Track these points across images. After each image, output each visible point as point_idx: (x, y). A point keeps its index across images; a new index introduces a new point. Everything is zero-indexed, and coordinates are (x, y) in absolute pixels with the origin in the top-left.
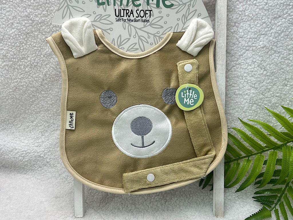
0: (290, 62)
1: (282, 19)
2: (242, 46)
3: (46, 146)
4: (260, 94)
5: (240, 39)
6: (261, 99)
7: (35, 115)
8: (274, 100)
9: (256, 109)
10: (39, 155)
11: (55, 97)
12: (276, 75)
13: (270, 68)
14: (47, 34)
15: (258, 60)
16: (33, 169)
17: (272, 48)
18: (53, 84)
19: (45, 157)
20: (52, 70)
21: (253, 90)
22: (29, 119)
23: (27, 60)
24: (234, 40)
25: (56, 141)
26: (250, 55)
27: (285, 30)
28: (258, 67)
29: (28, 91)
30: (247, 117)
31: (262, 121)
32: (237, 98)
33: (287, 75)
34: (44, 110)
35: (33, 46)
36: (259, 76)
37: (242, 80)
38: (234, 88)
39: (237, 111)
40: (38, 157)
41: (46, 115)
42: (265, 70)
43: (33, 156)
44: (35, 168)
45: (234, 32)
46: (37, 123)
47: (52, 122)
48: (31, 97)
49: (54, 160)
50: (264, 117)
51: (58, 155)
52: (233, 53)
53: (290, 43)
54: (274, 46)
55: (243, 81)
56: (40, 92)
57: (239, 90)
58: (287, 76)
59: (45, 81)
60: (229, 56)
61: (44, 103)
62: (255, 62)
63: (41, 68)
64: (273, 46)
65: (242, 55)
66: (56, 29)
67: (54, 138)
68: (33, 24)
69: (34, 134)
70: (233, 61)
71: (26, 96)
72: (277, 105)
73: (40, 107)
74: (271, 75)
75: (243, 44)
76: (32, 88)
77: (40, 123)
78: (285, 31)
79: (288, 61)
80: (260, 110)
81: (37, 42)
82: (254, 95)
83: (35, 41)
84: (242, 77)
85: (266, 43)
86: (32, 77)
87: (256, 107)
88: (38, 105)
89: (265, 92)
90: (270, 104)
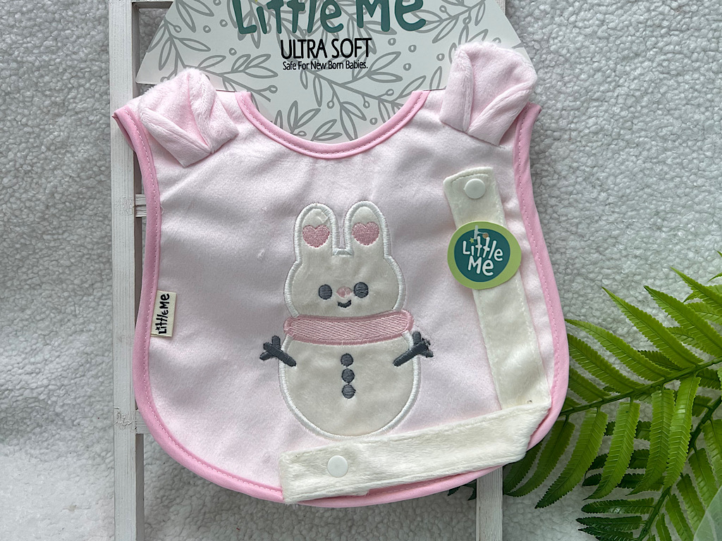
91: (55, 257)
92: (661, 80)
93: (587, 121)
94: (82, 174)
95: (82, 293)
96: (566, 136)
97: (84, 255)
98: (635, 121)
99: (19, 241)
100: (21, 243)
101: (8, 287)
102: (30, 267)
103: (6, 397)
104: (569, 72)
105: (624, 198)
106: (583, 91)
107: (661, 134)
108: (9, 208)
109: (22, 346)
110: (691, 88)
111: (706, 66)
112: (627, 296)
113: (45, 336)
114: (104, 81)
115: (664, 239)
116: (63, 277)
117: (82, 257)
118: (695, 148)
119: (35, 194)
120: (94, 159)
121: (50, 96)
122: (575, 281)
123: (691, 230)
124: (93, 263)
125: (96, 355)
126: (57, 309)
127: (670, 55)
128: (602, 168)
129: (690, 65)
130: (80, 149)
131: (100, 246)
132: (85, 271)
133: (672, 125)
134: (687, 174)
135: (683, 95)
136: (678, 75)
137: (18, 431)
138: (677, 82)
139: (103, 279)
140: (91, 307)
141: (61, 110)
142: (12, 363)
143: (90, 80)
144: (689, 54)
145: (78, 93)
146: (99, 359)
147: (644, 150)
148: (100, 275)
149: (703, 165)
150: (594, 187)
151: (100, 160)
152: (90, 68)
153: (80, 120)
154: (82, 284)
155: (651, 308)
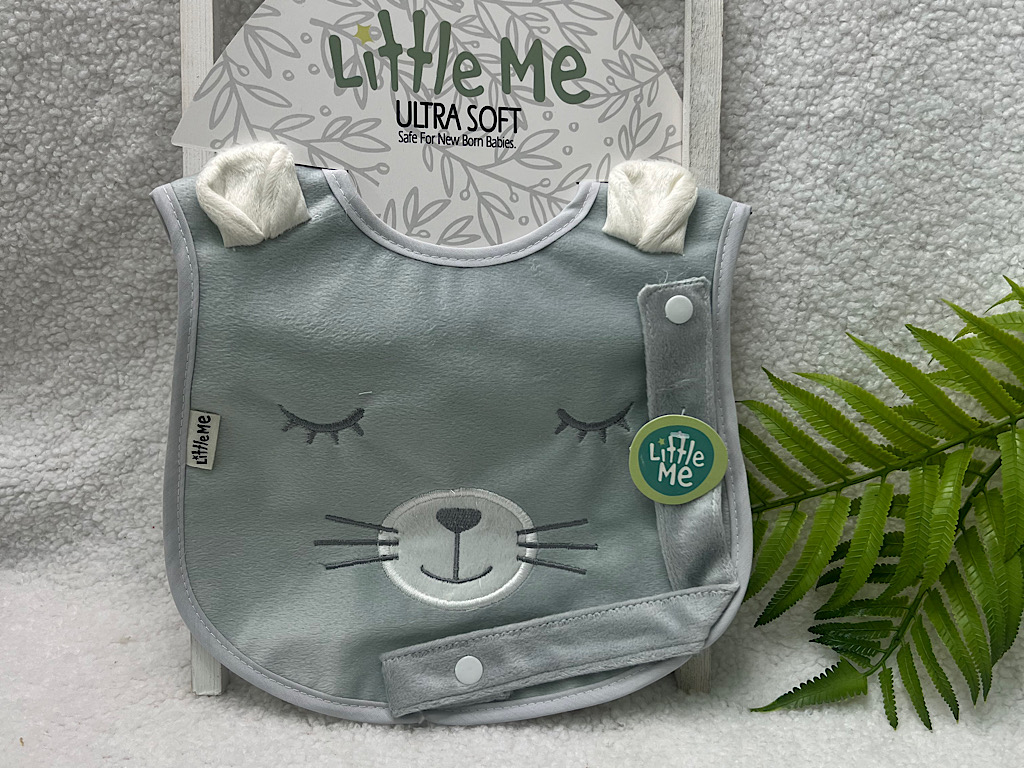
0: (932, 166)
1: (904, 23)
2: (772, 114)
3: (87, 468)
4: (835, 278)
5: (767, 90)
6: (837, 295)
7: (50, 355)
8: (883, 299)
9: (822, 328)
10: (64, 499)
11: (123, 291)
12: (887, 212)
13: (867, 188)
14: (96, 61)
15: (827, 160)
16: (41, 551)
17: (873, 120)
18: (115, 241)
19: (85, 508)
20: (112, 190)
21: (809, 264)
22: (28, 368)
23: (23, 152)
24: (748, 95)
25: (124, 449)
26: (801, 145)
27: (913, 61)
28: (826, 186)
29: (26, 266)
30: (788, 357)
31: (841, 369)
32: (755, 291)
33: (924, 212)
34: (84, 336)
35: (46, 104)
36: (830, 215)
37: (772, 231)
38: (747, 258)
39: (756, 337)
40: (60, 506)
41: (90, 356)
42: (849, 197)
43: (40, 504)
44: (46, 543)
45: (748, 64)
46: (56, 385)
47: (110, 382)
48: (35, 290)
49: (119, 515)
50: (849, 355)
51: (133, 499)
52: (742, 138)
53: (932, 102)
54: (880, 112)
55: (777, 233)
56: (67, 270)
57: (763, 263)
58: (925, 216)
59: (89, 233)
60: (729, 149)
61: (83, 312)
62: (818, 166)
63: (71, 184)
64: (875, 112)
65: (773, 145)
66: (129, 46)
67: (117, 437)
68: (47, 24)
69: (47, 425)
70: (745, 166)
71: (18, 286)
72: (895, 313)
73: (67, 326)
74: (869, 212)
75: (777, 106)
76: (39, 256)
77: (67, 385)
78: (916, 64)
79: (925, 164)
80: (835, 333)
81: (58, 89)
82: (812, 282)
83: (53, 85)
84: (773, 219)
85: (853, 103)
86: (41, 215)
87: (821, 321)
88: (59, 319)
89: (853, 270)
90: (868, 313)
91: (90, 301)
92: (927, 45)
93: (832, 102)
94: (133, 179)
95: (128, 355)
96: (803, 123)
97: (132, 298)
98: (894, 102)
99: (38, 278)
100: (42, 281)
101: (19, 349)
102: (54, 317)
103: (22, 503)
104: (808, 36)
105: (878, 206)
106: (826, 62)
107: (926, 119)
108: (26, 228)
109: (40, 431)
110: (966, 57)
111: (985, 27)
112: (878, 339)
113: (73, 417)
114: (166, 44)
115: (929, 260)
116: (100, 332)
117: (128, 302)
118: (970, 137)
119: (64, 208)
120: (150, 158)
121: (87, 64)
122: (812, 318)
123: (963, 247)
124: (145, 312)
125: (149, 443)
126: (90, 378)
127: (940, 13)
128: (850, 166)
129: (965, 25)
130: (130, 142)
131: (155, 285)
132: (133, 322)
133: (940, 106)
134: (958, 173)
135: (955, 67)
136: (950, 39)
137: (36, 551)
138: (948, 48)
139: (159, 334)
140: (141, 375)
141: (103, 85)
142: (28, 454)
143: (145, 43)
144: (964, 13)
145: (128, 60)
146: (153, 447)
147: (904, 141)
148: (155, 328)
149: (979, 160)
150: (838, 192)
151: (158, 159)
152: (147, 23)
153: (131, 99)
154: (128, 341)
155: (910, 353)
